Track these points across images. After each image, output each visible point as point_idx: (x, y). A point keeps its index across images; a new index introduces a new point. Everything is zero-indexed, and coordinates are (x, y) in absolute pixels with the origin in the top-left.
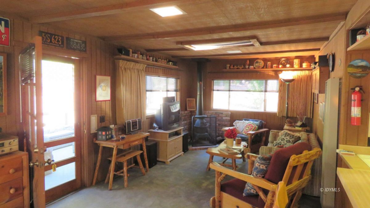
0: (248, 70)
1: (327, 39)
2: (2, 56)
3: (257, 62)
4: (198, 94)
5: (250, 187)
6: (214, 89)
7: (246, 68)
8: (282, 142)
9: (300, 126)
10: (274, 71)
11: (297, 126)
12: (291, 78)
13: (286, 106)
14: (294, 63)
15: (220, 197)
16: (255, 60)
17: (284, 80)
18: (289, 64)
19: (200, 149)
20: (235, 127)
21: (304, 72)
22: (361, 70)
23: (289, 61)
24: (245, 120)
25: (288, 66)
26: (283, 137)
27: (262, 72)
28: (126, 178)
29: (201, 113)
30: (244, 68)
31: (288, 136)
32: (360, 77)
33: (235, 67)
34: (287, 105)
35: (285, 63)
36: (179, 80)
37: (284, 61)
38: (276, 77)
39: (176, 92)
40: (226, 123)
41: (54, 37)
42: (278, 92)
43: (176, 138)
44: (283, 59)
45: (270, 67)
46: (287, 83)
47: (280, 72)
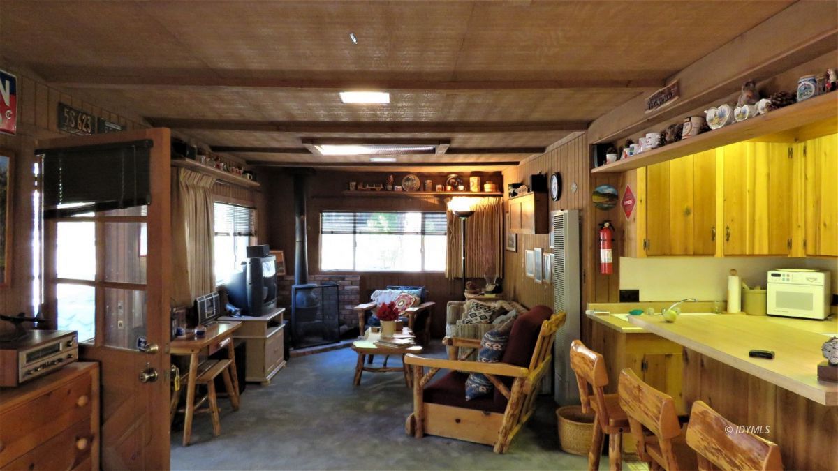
0: (393, 192)
1: (541, 150)
2: (8, 156)
3: (408, 180)
4: (297, 239)
5: (477, 383)
6: (323, 230)
7: (387, 190)
8: (473, 319)
9: (492, 292)
10: (436, 196)
11: (487, 292)
12: (467, 209)
13: (463, 258)
14: (471, 184)
15: (423, 413)
16: (404, 176)
17: (456, 212)
18: (462, 184)
19: (313, 353)
20: (375, 303)
21: (487, 198)
22: (607, 199)
23: (462, 179)
24: (393, 288)
25: (461, 188)
26: (473, 311)
27: (416, 198)
28: (216, 416)
29: (303, 280)
30: (385, 189)
31: (481, 308)
32: (606, 209)
33: (368, 187)
34: (464, 256)
35: (455, 183)
36: (254, 211)
37: (453, 178)
38: (442, 208)
39: (248, 237)
40: (353, 297)
41: (81, 117)
42: (445, 234)
43: (276, 331)
44: (453, 176)
45: (430, 190)
46: (463, 218)
47: (449, 199)
